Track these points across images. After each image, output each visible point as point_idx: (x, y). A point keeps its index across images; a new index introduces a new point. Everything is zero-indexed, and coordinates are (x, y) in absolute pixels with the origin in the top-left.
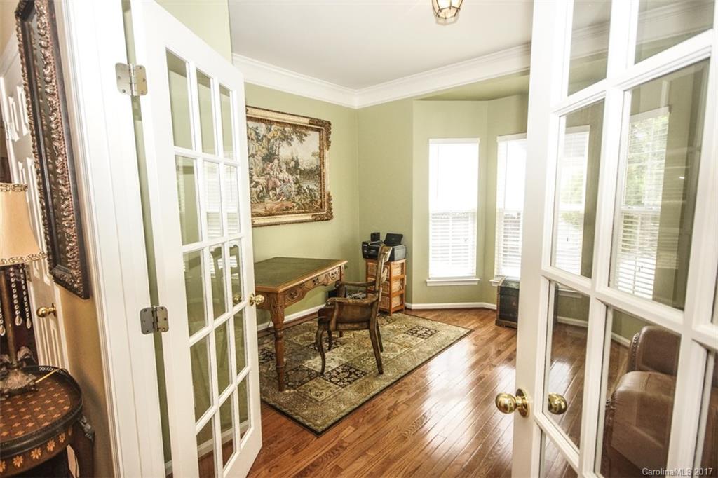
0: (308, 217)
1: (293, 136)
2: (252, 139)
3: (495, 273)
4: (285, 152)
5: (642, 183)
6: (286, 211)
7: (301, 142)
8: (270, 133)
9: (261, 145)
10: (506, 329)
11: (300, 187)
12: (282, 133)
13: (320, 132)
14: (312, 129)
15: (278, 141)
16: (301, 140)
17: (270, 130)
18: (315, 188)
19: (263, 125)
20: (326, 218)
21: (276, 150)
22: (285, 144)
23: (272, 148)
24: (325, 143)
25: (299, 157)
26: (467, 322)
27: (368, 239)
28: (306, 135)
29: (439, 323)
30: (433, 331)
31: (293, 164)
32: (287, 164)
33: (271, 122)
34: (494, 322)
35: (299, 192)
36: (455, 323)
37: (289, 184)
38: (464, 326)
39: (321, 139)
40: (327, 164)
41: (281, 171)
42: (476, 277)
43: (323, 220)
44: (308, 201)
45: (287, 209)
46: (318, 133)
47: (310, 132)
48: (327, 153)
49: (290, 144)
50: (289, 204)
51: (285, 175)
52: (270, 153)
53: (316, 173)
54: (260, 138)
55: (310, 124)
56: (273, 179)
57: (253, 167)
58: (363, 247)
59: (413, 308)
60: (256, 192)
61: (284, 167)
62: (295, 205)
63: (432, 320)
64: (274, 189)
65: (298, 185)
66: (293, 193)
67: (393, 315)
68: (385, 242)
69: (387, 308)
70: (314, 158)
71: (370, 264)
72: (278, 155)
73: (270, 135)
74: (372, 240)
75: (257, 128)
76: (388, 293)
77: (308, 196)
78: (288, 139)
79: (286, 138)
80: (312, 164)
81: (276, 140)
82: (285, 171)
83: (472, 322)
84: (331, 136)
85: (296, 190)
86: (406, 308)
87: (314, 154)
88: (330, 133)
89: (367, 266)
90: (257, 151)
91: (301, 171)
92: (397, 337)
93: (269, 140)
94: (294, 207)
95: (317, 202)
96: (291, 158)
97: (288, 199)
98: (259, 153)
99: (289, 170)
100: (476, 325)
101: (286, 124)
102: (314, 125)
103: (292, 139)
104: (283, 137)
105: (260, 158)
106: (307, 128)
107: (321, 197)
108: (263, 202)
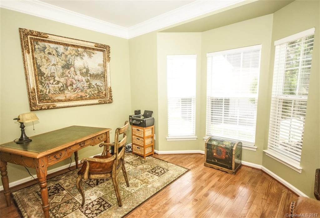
0: (96, 101)
1: (84, 54)
2: (53, 55)
3: (206, 134)
4: (78, 63)
5: (292, 81)
6: (81, 98)
7: (90, 58)
8: (67, 51)
9: (60, 59)
10: (210, 169)
11: (90, 84)
12: (76, 52)
13: (103, 52)
14: (98, 50)
15: (73, 57)
16: (90, 56)
17: (67, 50)
18: (101, 85)
19: (62, 46)
20: (108, 102)
21: (72, 62)
22: (79, 58)
23: (69, 60)
24: (107, 58)
25: (89, 67)
26: (188, 163)
27: (133, 114)
28: (93, 53)
29: (171, 164)
30: (166, 170)
31: (85, 70)
32: (80, 70)
33: (67, 45)
34: (203, 164)
35: (89, 87)
36: (181, 165)
37: (82, 82)
38: (185, 167)
39: (104, 56)
40: (108, 71)
41: (76, 74)
42: (195, 136)
43: (106, 103)
44: (96, 92)
45: (81, 97)
46: (102, 52)
47: (96, 52)
48: (108, 64)
49: (82, 58)
50: (83, 94)
51: (79, 77)
52: (68, 64)
53: (102, 76)
54: (60, 54)
55: (95, 47)
56: (71, 79)
57: (55, 72)
58: (130, 118)
59: (159, 153)
60: (58, 87)
61: (78, 73)
62: (87, 94)
63: (167, 162)
64: (71, 85)
65: (89, 83)
66: (86, 88)
67: (146, 158)
68: (143, 116)
69: (142, 154)
70: (99, 67)
71: (134, 128)
72: (74, 65)
73: (67, 53)
74: (135, 114)
75: (57, 48)
76: (143, 146)
77: (96, 89)
78: (81, 55)
79: (79, 55)
80: (99, 70)
81: (72, 56)
82: (79, 74)
83: (190, 164)
84: (111, 54)
85: (88, 86)
86: (155, 153)
87: (99, 65)
88: (110, 52)
89: (132, 129)
90: (57, 62)
91: (90, 74)
92: (142, 175)
93: (66, 56)
94: (86, 96)
95: (102, 93)
96: (83, 67)
97: (82, 91)
98: (59, 63)
99: (82, 74)
100: (193, 166)
101: (78, 47)
102: (99, 47)
103: (83, 56)
104: (77, 54)
105: (60, 67)
106: (93, 49)
107: (105, 90)
108: (64, 93)
